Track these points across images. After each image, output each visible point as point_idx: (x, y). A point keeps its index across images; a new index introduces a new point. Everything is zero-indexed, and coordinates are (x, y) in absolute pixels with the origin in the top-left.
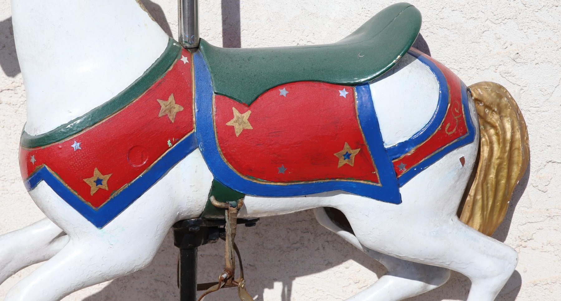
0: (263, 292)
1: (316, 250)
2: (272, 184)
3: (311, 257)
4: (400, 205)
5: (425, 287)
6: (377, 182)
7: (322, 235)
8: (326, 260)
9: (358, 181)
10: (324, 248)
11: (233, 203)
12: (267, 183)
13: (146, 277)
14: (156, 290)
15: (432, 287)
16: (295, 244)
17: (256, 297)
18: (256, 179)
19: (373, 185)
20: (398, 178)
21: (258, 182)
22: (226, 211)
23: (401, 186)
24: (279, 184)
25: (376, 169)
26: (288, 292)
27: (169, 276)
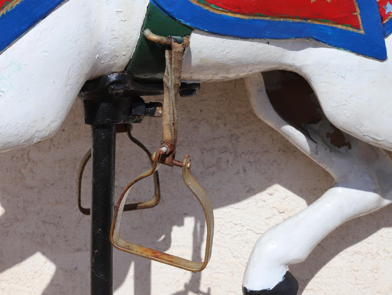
0: (171, 230)
1: (235, 174)
2: (230, 15)
3: (230, 183)
4: (385, 63)
5: (379, 202)
6: (358, 27)
7: (243, 155)
8: (246, 186)
9: (335, 26)
10: (245, 170)
11: (179, 38)
12: (223, 14)
13: (32, 219)
14: (44, 235)
15: (386, 202)
16: (211, 167)
17: (163, 237)
18: (208, 5)
19: (353, 32)
20: (384, 25)
21: (211, 10)
22: (167, 52)
23: (387, 36)
24: (238, 16)
25: (358, 10)
26: (201, 229)
27: (59, 216)
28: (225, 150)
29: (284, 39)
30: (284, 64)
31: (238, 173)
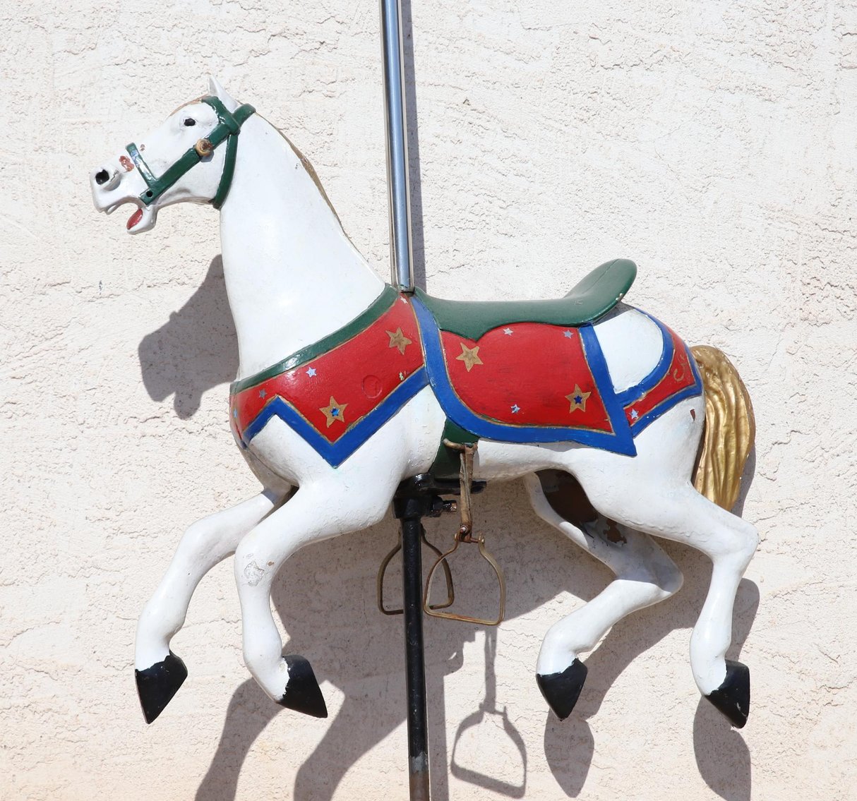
0: (462, 647)
1: (523, 583)
2: (507, 425)
3: (518, 593)
4: (635, 458)
6: (611, 432)
7: (530, 563)
8: (535, 595)
9: (591, 430)
10: (532, 579)
11: (469, 444)
12: (502, 424)
14: (332, 661)
15: (666, 594)
17: (455, 654)
18: (489, 419)
19: (606, 435)
20: (631, 427)
21: (492, 423)
22: (461, 455)
23: (635, 436)
24: (513, 426)
25: (608, 416)
28: (511, 559)
29: (551, 442)
30: (553, 463)
31: (526, 582)
